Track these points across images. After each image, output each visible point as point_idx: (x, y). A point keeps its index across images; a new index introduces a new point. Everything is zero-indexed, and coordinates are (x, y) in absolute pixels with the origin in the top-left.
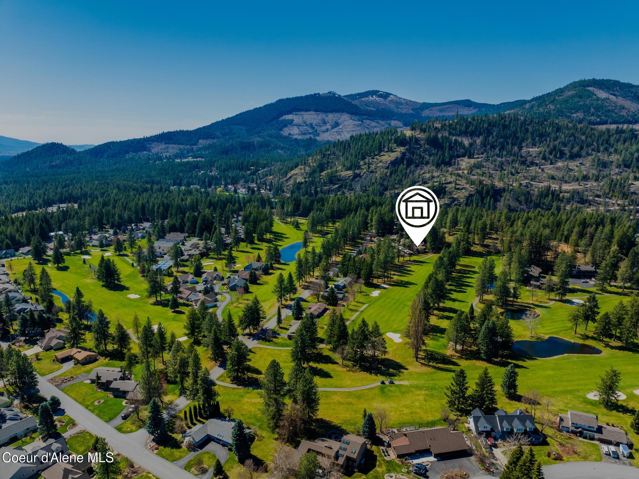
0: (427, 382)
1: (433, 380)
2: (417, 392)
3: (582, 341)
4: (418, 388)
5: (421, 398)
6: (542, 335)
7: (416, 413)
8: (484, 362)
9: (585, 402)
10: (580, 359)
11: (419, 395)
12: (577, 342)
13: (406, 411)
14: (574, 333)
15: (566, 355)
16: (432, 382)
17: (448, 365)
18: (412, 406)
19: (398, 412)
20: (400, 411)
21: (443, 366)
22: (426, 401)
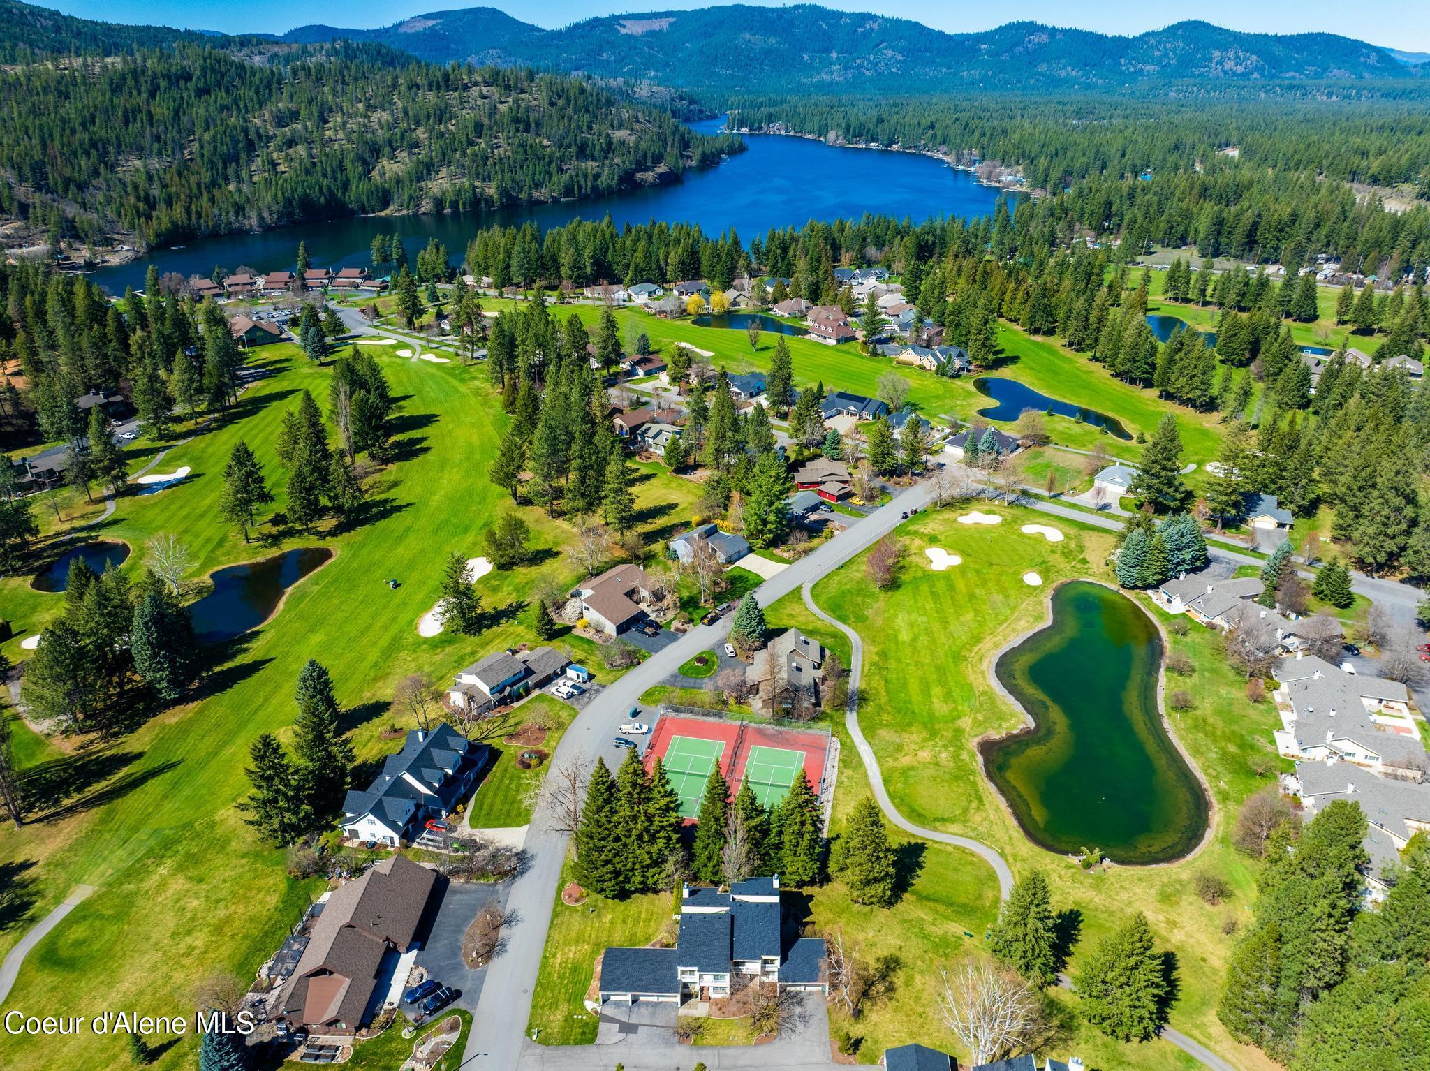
0: (130, 846)
1: (135, 829)
2: (150, 883)
3: (274, 549)
4: (135, 872)
5: (179, 884)
6: (195, 580)
7: (227, 921)
8: (178, 708)
9: (436, 647)
10: (323, 583)
11: (163, 885)
12: (269, 557)
13: (200, 940)
14: (244, 543)
15: (289, 590)
16: (142, 835)
17: (111, 773)
18: (192, 919)
19: (185, 961)
20: (187, 954)
21: (104, 783)
22: (201, 881)
